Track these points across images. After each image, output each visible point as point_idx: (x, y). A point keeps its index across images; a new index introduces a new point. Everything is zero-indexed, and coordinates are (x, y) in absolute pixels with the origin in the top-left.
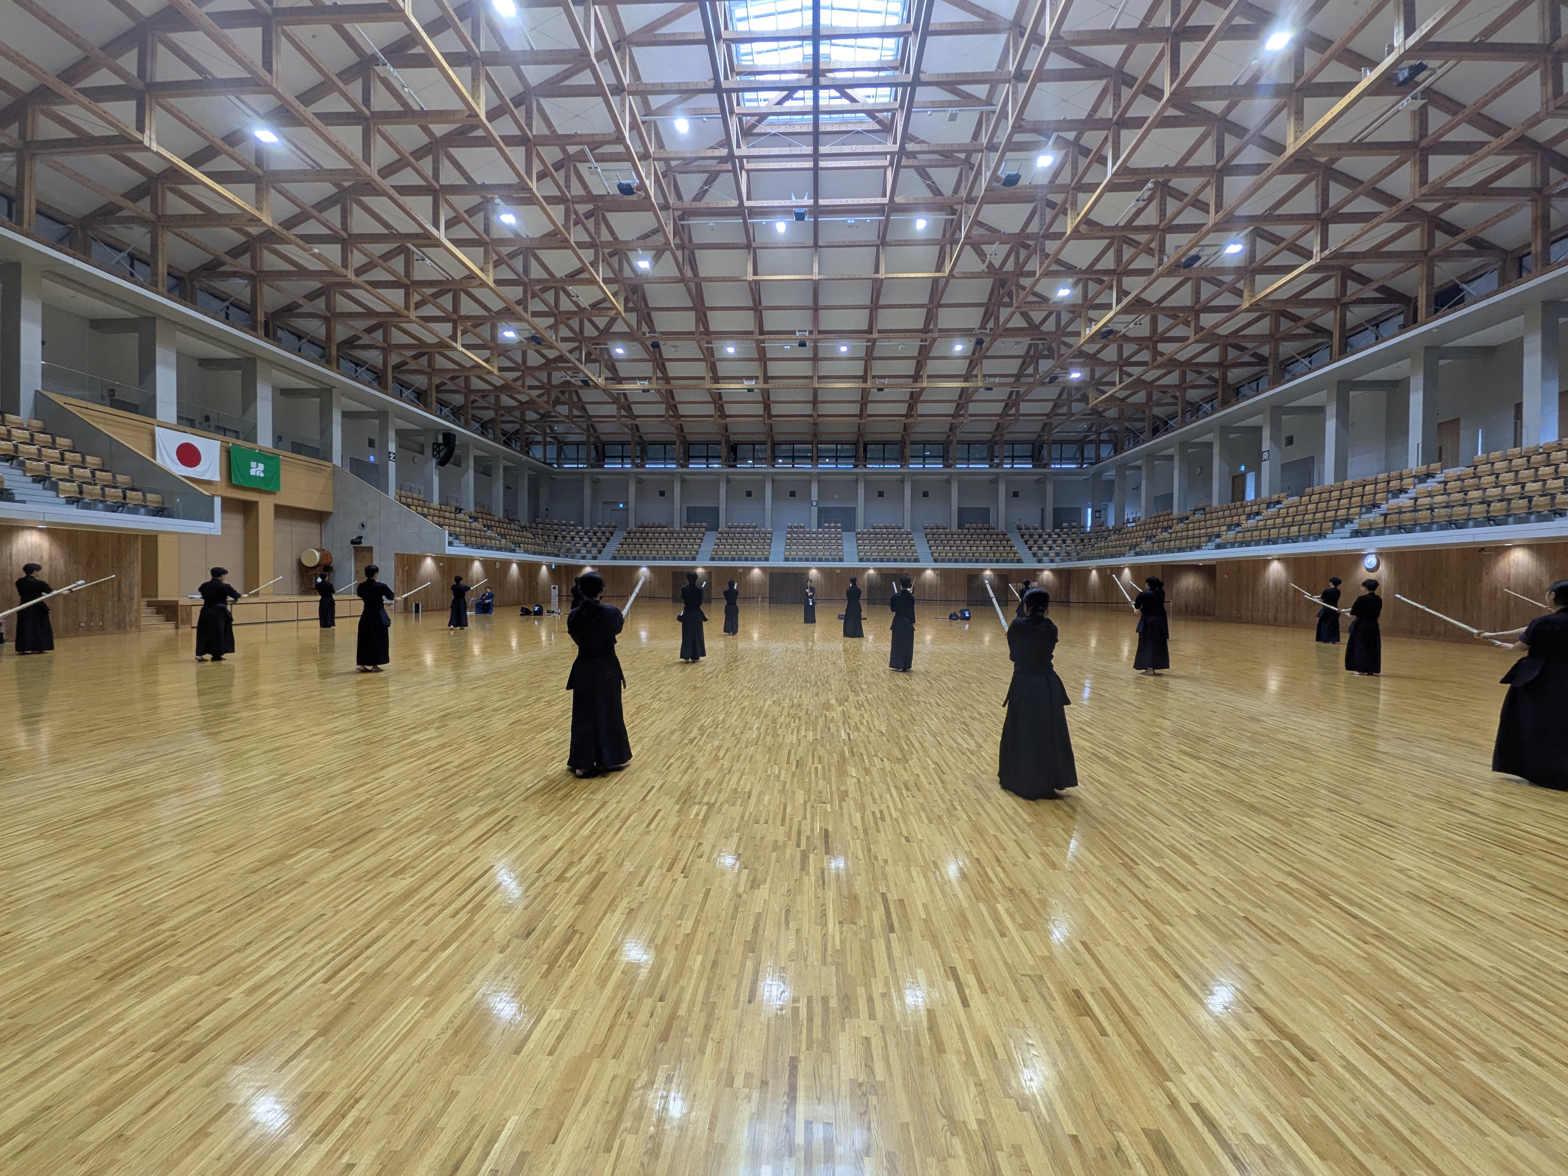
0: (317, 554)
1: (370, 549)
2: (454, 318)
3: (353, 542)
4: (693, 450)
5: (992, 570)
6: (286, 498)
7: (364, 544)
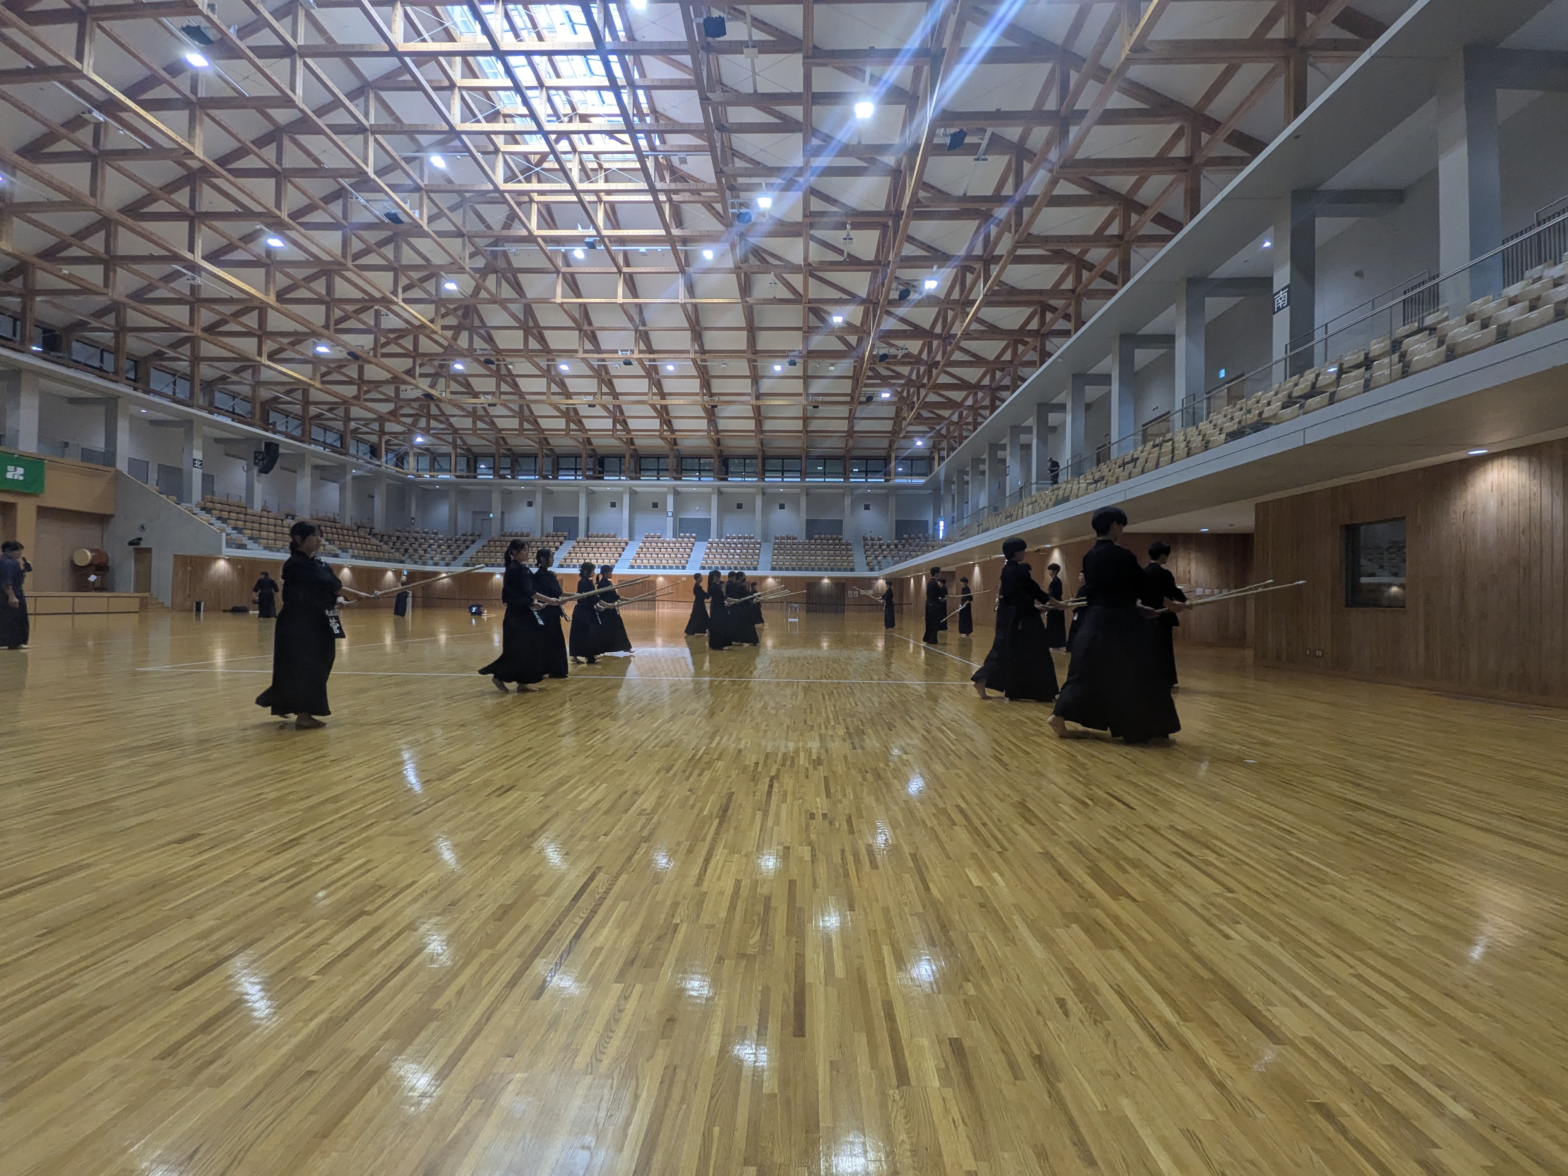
0: (89, 553)
1: (149, 550)
2: (262, 334)
3: (130, 544)
4: (563, 463)
5: (829, 578)
6: (50, 500)
7: (143, 545)
